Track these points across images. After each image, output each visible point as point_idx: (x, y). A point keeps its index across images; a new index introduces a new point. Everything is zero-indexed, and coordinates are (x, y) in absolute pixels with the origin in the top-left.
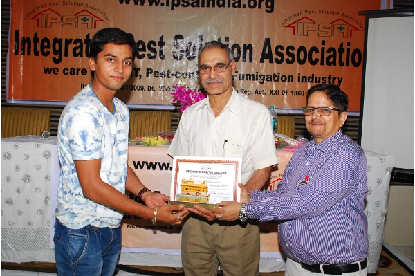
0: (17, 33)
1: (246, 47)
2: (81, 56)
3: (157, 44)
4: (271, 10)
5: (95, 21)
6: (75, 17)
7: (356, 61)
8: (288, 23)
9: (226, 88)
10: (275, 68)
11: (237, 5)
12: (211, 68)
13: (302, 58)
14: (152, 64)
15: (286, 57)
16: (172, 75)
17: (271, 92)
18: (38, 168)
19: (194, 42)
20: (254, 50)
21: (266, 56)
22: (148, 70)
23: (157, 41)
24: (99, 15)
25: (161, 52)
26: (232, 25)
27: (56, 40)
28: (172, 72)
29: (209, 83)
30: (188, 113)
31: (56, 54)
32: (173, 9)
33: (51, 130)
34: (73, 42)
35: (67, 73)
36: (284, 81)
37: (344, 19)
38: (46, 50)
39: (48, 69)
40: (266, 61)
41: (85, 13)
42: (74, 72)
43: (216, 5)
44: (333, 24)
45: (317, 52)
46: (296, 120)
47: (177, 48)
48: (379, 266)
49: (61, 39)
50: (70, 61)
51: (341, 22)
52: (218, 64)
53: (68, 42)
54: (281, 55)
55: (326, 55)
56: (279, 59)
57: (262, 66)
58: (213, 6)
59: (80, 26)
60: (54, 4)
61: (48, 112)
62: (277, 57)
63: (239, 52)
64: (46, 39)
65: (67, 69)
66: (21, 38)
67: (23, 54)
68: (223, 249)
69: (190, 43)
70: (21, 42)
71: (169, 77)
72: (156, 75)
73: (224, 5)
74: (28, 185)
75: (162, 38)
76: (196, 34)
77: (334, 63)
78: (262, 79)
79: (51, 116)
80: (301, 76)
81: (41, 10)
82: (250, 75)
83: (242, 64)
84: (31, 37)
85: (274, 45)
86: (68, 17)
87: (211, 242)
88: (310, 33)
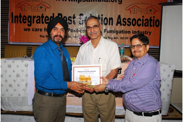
0: (12, 13)
1: (110, 19)
2: (40, 23)
3: (72, 18)
4: (121, 2)
5: (46, 8)
6: (37, 6)
7: (157, 24)
8: (128, 8)
9: (98, 36)
10: (123, 28)
11: (106, 1)
12: (91, 28)
13: (134, 23)
14: (70, 26)
15: (127, 23)
17: (121, 38)
18: (23, 71)
20: (114, 20)
21: (119, 23)
23: (72, 16)
24: (47, 5)
25: (74, 21)
26: (104, 9)
27: (29, 17)
28: (79, 30)
29: (91, 34)
31: (29, 23)
32: (79, 3)
33: (27, 55)
34: (36, 17)
35: (34, 31)
36: (127, 33)
37: (152, 6)
38: (25, 21)
39: (26, 29)
40: (119, 25)
41: (41, 5)
42: (37, 30)
44: (147, 9)
47: (81, 19)
48: (168, 112)
49: (31, 16)
50: (35, 25)
51: (150, 8)
53: (34, 17)
54: (125, 22)
55: (144, 22)
56: (124, 24)
57: (117, 27)
58: (96, 1)
59: (39, 10)
60: (28, 1)
61: (26, 47)
62: (123, 23)
63: (107, 21)
64: (25, 16)
65: (34, 29)
66: (14, 16)
67: (15, 23)
68: (100, 105)
69: (86, 17)
70: (14, 18)
71: (77, 32)
72: (72, 31)
73: (100, 1)
74: (19, 78)
75: (74, 15)
76: (89, 14)
77: (148, 26)
78: (117, 32)
79: (28, 49)
80: (134, 31)
81: (22, 4)
82: (112, 31)
83: (109, 26)
84: (19, 15)
85: (122, 18)
86: (34, 6)
87: (95, 101)
88: (137, 12)
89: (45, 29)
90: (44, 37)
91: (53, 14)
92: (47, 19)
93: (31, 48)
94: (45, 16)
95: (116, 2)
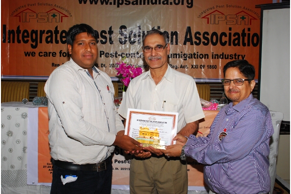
1: (173, 34)
2: (52, 42)
3: (107, 32)
4: (191, 5)
5: (62, 17)
6: (46, 14)
7: (255, 42)
8: (203, 15)
10: (195, 49)
11: (165, 2)
12: (152, 48)
13: (214, 41)
14: (104, 48)
15: (203, 40)
16: (119, 55)
17: (192, 66)
18: (18, 125)
19: (134, 31)
20: (179, 36)
21: (189, 40)
22: (101, 52)
23: (107, 30)
24: (64, 12)
25: (110, 39)
26: (162, 17)
27: (33, 31)
28: (119, 53)
31: (33, 42)
32: (118, 6)
33: (30, 98)
34: (46, 32)
35: (42, 56)
36: (202, 58)
37: (245, 11)
38: (26, 39)
39: (28, 53)
40: (188, 43)
41: (54, 11)
42: (47, 54)
43: (150, 3)
44: (237, 15)
45: (226, 36)
46: (211, 87)
47: (122, 35)
49: (37, 31)
50: (44, 47)
51: (243, 14)
52: (158, 45)
53: (42, 32)
54: (199, 39)
55: (233, 38)
56: (198, 41)
57: (185, 47)
58: (148, 4)
59: (50, 21)
60: (31, 5)
61: (28, 84)
62: (196, 40)
64: (26, 31)
65: (42, 53)
66: (7, 30)
67: (9, 42)
68: (161, 183)
69: (132, 32)
70: (7, 33)
71: (117, 57)
72: (107, 55)
73: (156, 3)
75: (111, 28)
76: (136, 25)
77: (238, 44)
78: (185, 57)
79: (30, 88)
80: (214, 54)
81: (22, 9)
82: (176, 55)
83: (171, 46)
84: (15, 30)
85: (193, 32)
86: (41, 14)
87: (152, 177)
88: (220, 22)
89: (60, 53)
92: (64, 35)
93: (37, 85)
94: (60, 30)
95: (183, 4)
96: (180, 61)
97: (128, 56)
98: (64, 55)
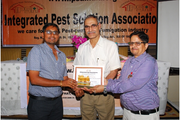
0: (6, 16)
1: (105, 17)
2: (34, 25)
3: (66, 18)
4: (115, 0)
5: (39, 9)
6: (30, 8)
7: (154, 21)
8: (123, 6)
9: (97, 35)
10: (119, 26)
12: (89, 27)
13: (130, 21)
14: (64, 27)
15: (123, 21)
16: (74, 31)
17: (117, 36)
18: (14, 74)
19: (82, 16)
20: (109, 19)
21: (114, 21)
22: (63, 29)
23: (66, 16)
24: (40, 6)
25: (68, 21)
26: (99, 8)
27: (22, 18)
29: (89, 34)
30: (81, 47)
31: (23, 24)
34: (30, 19)
35: (28, 33)
36: (122, 32)
37: (148, 3)
38: (18, 23)
39: (20, 31)
40: (114, 23)
41: (34, 6)
42: (31, 32)
44: (143, 5)
45: (137, 18)
46: (128, 48)
47: (75, 19)
49: (25, 18)
50: (29, 27)
51: (146, 4)
52: (93, 25)
53: (28, 19)
54: (121, 20)
55: (141, 19)
56: (120, 22)
57: (113, 25)
59: (32, 12)
60: (21, 3)
61: (20, 50)
62: (119, 21)
63: (102, 19)
64: (18, 18)
65: (28, 31)
66: (7, 18)
67: (9, 25)
69: (80, 17)
70: (7, 20)
71: (72, 32)
72: (66, 31)
75: (68, 15)
76: (83, 13)
77: (144, 23)
78: (113, 31)
79: (22, 52)
80: (130, 29)
81: (15, 5)
82: (107, 30)
83: (104, 25)
84: (12, 17)
85: (117, 16)
86: (27, 8)
88: (133, 10)
89: (39, 30)
90: (38, 38)
91: (47, 15)
92: (41, 20)
93: (26, 50)
94: (38, 17)
96: (110, 34)
97: (79, 31)
98: (41, 31)
